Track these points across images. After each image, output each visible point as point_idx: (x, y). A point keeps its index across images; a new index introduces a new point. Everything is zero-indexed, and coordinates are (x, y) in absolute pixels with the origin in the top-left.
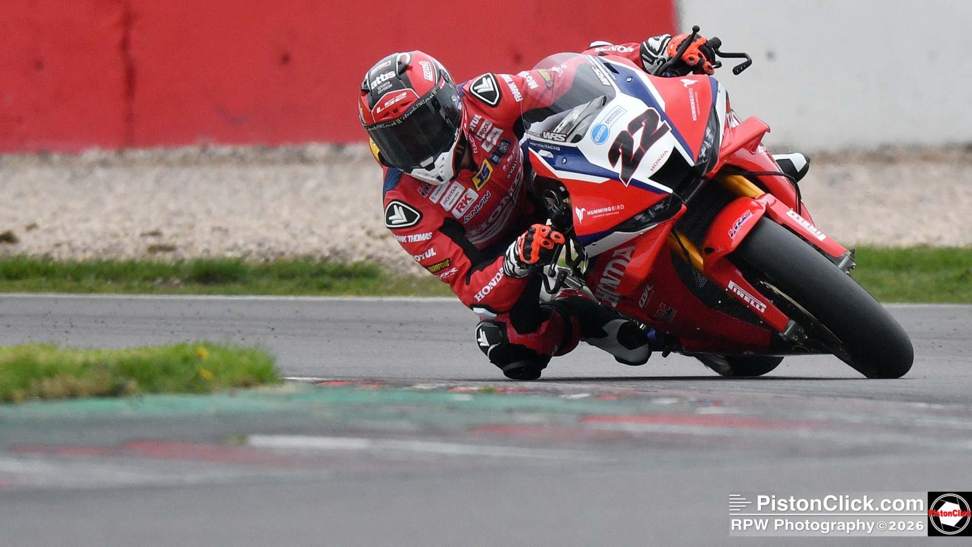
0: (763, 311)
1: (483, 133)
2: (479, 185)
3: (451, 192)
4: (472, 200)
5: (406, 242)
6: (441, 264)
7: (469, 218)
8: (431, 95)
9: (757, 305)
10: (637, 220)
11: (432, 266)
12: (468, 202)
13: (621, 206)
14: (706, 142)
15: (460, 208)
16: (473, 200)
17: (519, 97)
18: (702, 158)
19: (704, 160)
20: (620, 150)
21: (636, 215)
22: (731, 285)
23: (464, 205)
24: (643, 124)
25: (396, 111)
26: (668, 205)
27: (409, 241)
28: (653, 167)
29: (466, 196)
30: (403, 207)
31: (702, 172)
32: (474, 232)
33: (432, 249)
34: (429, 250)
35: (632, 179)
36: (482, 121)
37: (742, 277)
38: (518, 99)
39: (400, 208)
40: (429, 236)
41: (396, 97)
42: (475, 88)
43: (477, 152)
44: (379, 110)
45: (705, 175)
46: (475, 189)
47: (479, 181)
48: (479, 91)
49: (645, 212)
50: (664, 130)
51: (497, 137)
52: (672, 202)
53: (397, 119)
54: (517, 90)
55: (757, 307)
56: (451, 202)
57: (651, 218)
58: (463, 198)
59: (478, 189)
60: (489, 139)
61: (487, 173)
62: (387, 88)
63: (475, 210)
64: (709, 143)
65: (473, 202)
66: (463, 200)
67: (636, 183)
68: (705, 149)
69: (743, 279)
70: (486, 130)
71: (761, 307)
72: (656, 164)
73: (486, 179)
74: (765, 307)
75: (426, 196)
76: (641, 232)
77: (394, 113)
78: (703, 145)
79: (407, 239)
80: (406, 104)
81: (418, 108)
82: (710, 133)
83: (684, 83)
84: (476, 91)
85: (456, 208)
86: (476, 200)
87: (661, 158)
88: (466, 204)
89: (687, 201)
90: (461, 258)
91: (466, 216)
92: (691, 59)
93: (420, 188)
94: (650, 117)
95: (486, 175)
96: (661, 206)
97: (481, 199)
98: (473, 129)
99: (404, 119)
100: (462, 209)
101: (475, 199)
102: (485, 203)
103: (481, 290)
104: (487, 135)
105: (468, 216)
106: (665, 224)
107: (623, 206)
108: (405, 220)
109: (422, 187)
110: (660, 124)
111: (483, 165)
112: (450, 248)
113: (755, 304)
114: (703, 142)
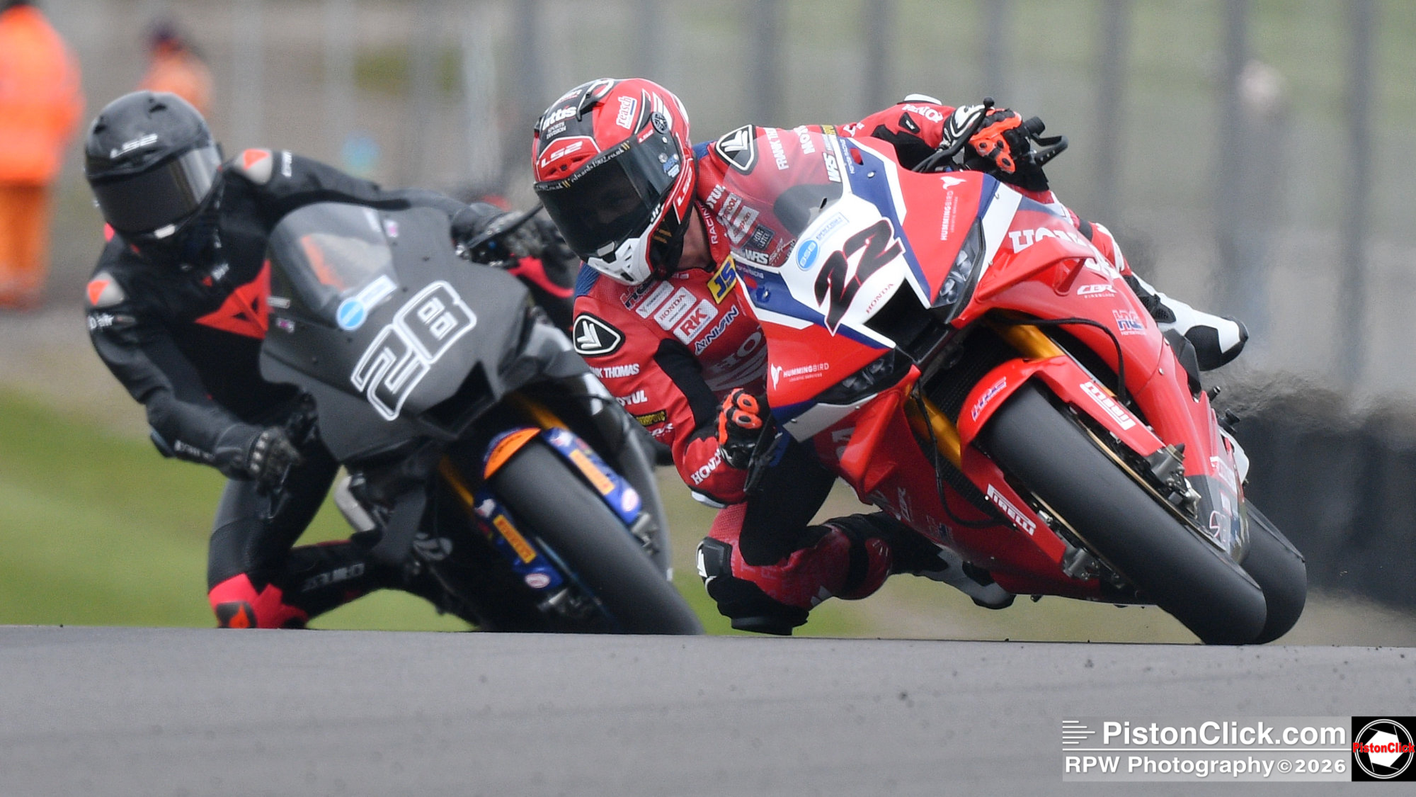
0: (1031, 532)
1: (729, 213)
2: (719, 295)
3: (674, 303)
4: (707, 318)
5: (602, 377)
6: (653, 416)
7: (704, 345)
8: (618, 150)
9: (1024, 523)
10: (848, 386)
11: (642, 416)
12: (701, 320)
13: (825, 364)
14: (956, 274)
15: (688, 328)
16: (709, 318)
17: (782, 163)
18: (946, 296)
19: (950, 300)
20: (829, 280)
21: (845, 379)
22: (991, 491)
23: (694, 324)
24: (867, 241)
25: (564, 167)
26: (891, 366)
27: (607, 376)
28: (870, 308)
29: (697, 312)
30: (595, 325)
31: (946, 318)
32: (716, 368)
33: (642, 392)
34: (638, 393)
35: (841, 324)
36: (726, 194)
37: (1003, 480)
38: (781, 165)
39: (592, 325)
40: (635, 369)
41: (568, 147)
42: (723, 145)
43: (716, 242)
44: (544, 164)
45: (950, 324)
46: (712, 300)
47: (718, 288)
48: (726, 150)
49: (858, 375)
50: (895, 250)
51: (751, 221)
52: (896, 363)
53: (563, 180)
54: (782, 151)
55: (1025, 526)
56: (673, 318)
57: (868, 384)
58: (693, 313)
59: (718, 301)
60: (737, 223)
61: (730, 276)
62: (558, 131)
63: (712, 335)
64: (961, 274)
65: (709, 322)
66: (692, 317)
67: (846, 332)
68: (953, 283)
69: (1005, 482)
70: (732, 209)
71: (1029, 527)
72: (874, 303)
73: (728, 286)
74: (1033, 526)
75: (632, 308)
76: (857, 404)
77: (563, 170)
78: (949, 277)
79: (603, 373)
80: (580, 159)
81: (594, 168)
82: (966, 260)
83: (943, 183)
84: (723, 149)
85: (681, 328)
86: (714, 319)
87: (882, 294)
88: (698, 323)
89: (920, 362)
90: (683, 410)
91: (697, 342)
92: (983, 146)
93: (624, 294)
94: (880, 231)
95: (728, 279)
96: (878, 368)
97: (722, 317)
98: (712, 207)
99: (573, 181)
100: (690, 330)
101: (713, 317)
102: (728, 324)
103: (698, 470)
104: (734, 218)
105: (701, 342)
106: (887, 395)
107: (827, 364)
108: (598, 344)
109: (627, 294)
110: (891, 243)
111: (726, 262)
112: (667, 394)
113: (1022, 521)
114: (950, 271)
